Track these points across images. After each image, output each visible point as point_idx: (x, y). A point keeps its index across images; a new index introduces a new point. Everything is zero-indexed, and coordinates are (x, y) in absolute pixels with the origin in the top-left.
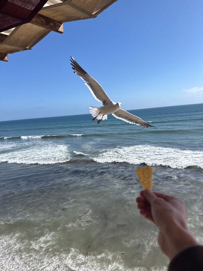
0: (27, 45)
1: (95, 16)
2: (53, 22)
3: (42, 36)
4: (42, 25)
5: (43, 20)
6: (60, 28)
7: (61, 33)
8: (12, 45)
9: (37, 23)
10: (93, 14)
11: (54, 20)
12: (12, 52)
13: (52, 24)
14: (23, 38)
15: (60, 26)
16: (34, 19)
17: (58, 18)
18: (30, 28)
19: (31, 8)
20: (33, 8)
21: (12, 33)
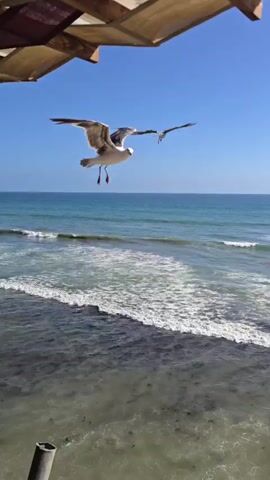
0: (32, 74)
1: (158, 44)
2: (83, 45)
5: (66, 41)
6: (94, 54)
7: (94, 62)
10: (154, 42)
11: (86, 42)
13: (81, 48)
15: (93, 52)
19: (54, 23)
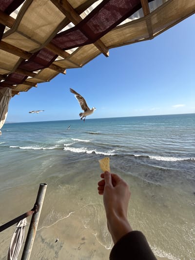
0: (47, 79)
1: (81, 67)
2: (60, 68)
3: (55, 75)
4: (55, 69)
5: (55, 67)
8: (39, 79)
9: (52, 68)
12: (39, 82)
14: (45, 75)
15: (64, 71)
16: (50, 66)
17: (64, 67)
18: (49, 71)
19: (49, 60)
20: (50, 61)
21: (39, 73)
